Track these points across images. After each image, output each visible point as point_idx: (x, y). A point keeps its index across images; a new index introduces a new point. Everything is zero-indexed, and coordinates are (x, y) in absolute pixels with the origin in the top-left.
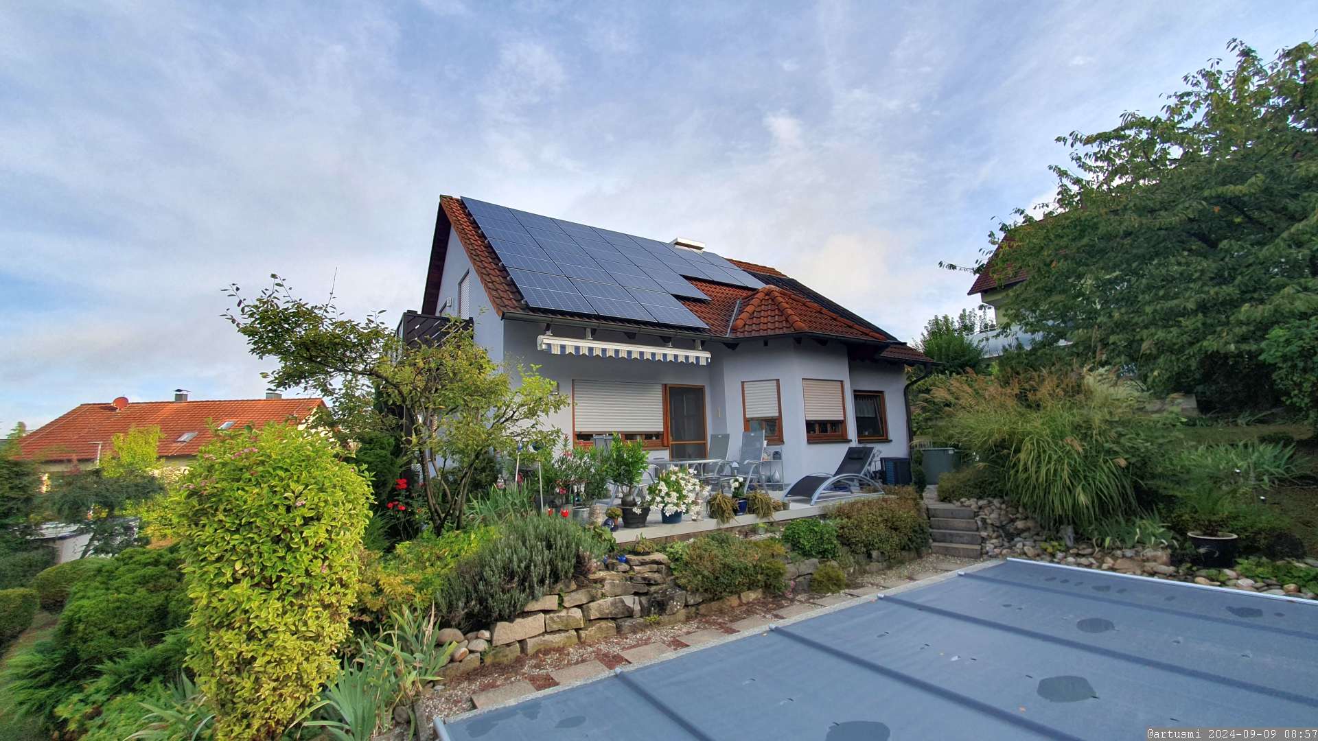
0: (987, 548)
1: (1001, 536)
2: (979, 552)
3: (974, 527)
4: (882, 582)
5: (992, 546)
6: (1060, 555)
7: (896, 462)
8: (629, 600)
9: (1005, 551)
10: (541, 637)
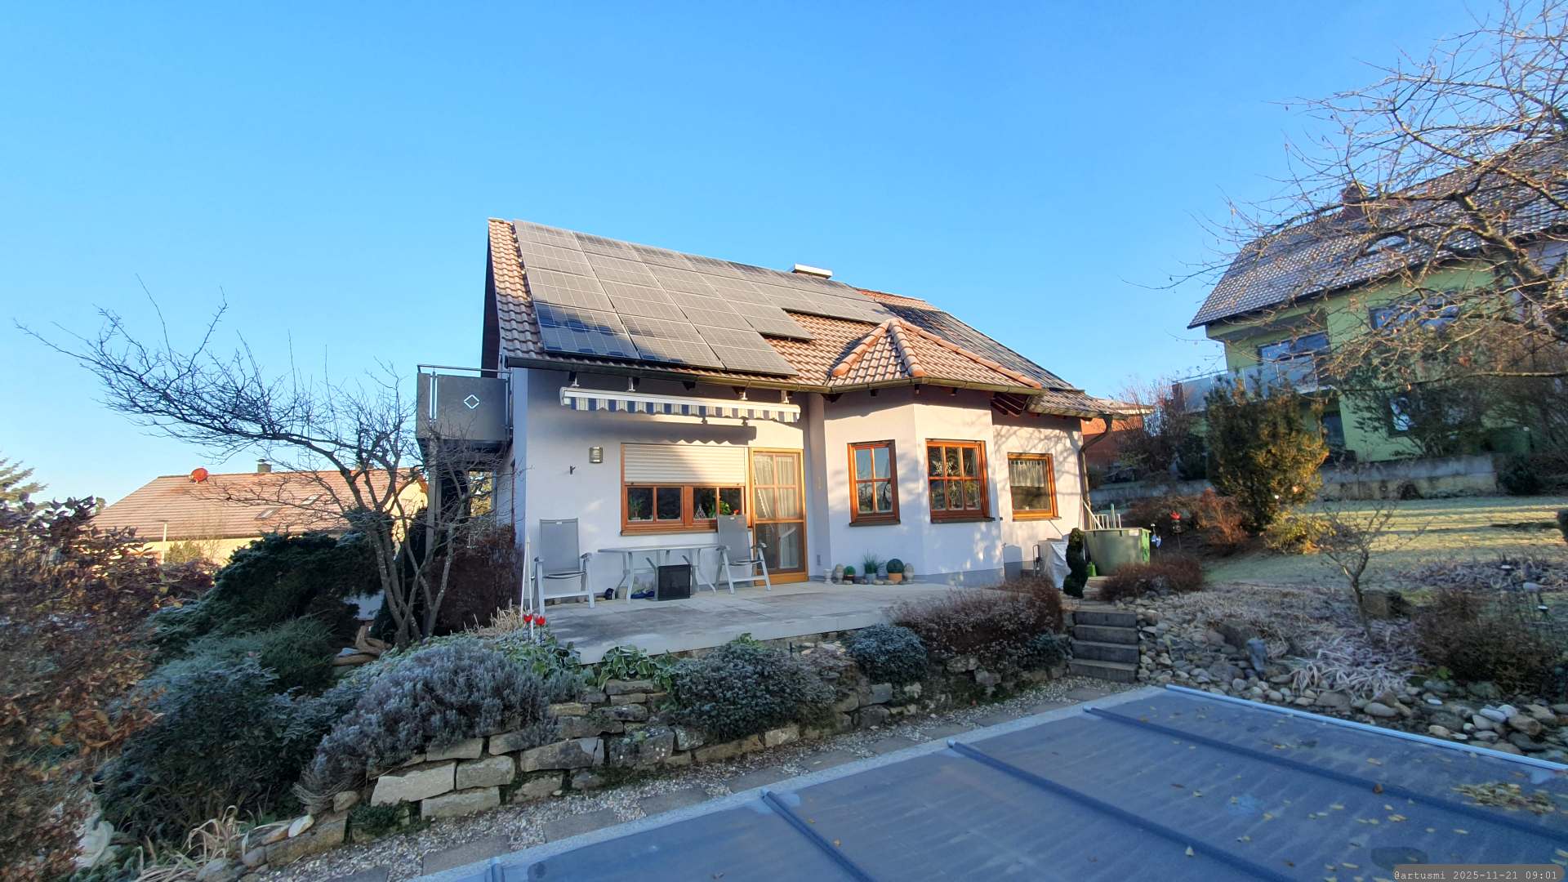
3: (1134, 638)
6: (1241, 684)
8: (589, 745)
10: (446, 799)
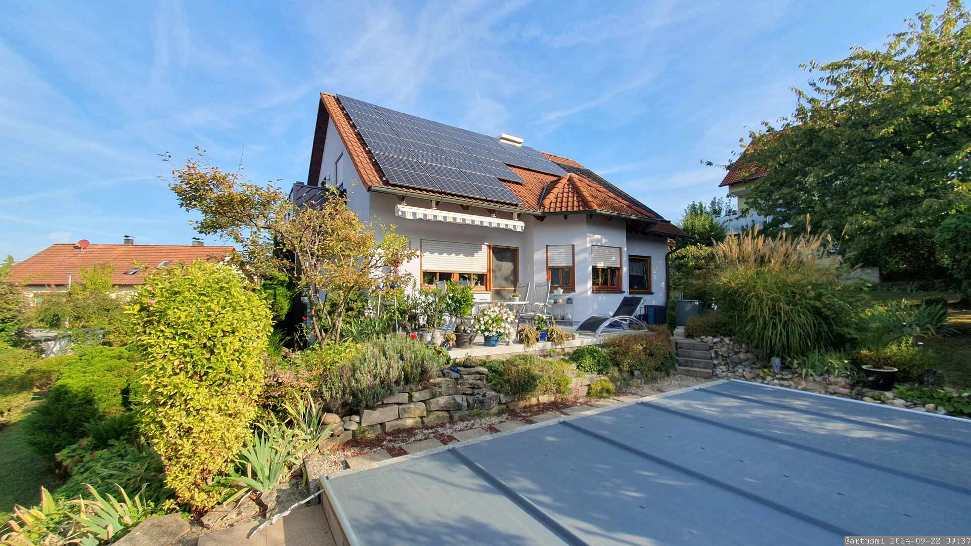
0: (717, 372)
1: (728, 363)
2: (711, 374)
3: (709, 356)
4: (640, 392)
5: (721, 371)
6: (769, 378)
7: (656, 308)
8: (459, 399)
9: (729, 374)
10: (396, 421)
